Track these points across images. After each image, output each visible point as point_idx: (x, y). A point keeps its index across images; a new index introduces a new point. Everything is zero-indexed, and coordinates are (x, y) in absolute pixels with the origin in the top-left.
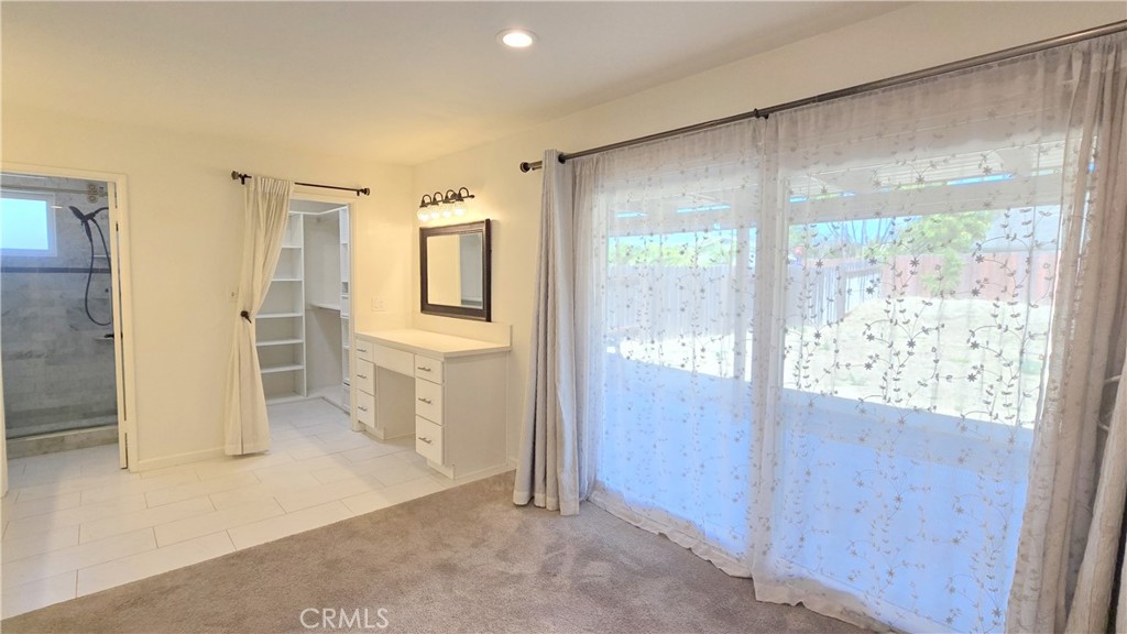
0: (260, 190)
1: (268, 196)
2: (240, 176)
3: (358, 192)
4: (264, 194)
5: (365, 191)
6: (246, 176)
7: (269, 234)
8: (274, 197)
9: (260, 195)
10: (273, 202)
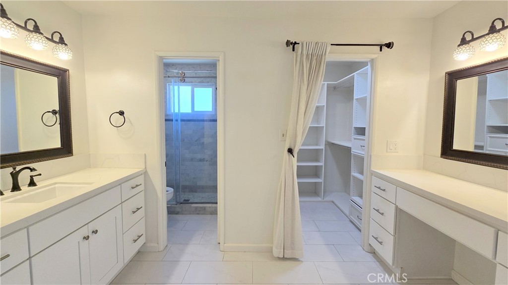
0: (305, 52)
1: (310, 57)
2: (292, 43)
3: (381, 46)
4: (307, 55)
5: (389, 45)
6: (296, 43)
7: (309, 88)
8: (315, 58)
9: (305, 57)
10: (314, 62)
